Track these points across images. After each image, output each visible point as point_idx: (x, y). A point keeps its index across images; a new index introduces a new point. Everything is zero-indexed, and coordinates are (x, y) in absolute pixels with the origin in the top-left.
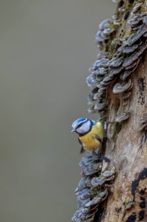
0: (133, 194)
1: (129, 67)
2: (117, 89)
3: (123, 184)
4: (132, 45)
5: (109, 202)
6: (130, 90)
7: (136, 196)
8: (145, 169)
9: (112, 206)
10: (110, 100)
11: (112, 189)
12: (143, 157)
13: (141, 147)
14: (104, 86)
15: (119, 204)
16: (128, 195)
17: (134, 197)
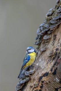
0: (39, 82)
3: (36, 77)
5: (29, 83)
7: (40, 83)
8: (46, 72)
11: (31, 77)
12: (47, 67)
13: (47, 63)
15: (32, 84)
16: (37, 82)
17: (39, 83)
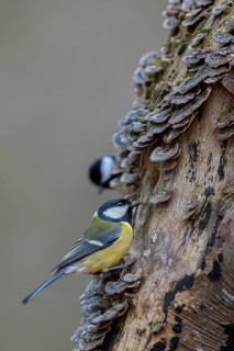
0: (165, 311)
1: (179, 126)
2: (157, 156)
3: (151, 294)
4: (185, 94)
5: (128, 319)
6: (176, 159)
7: (169, 314)
8: (186, 276)
9: (131, 326)
10: (145, 170)
11: (134, 301)
12: (184, 258)
13: (183, 244)
14: (137, 149)
15: (143, 324)
16: (158, 312)
17: (166, 316)
